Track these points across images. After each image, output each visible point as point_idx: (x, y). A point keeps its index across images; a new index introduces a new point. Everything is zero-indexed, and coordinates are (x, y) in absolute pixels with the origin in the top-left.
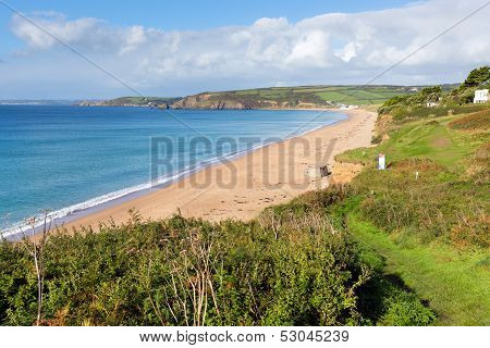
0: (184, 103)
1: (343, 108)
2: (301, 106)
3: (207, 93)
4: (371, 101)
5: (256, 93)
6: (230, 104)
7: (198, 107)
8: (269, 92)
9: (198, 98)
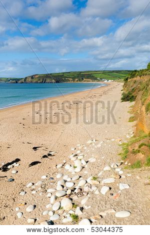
0: (25, 80)
1: (106, 81)
2: (85, 81)
3: (37, 75)
4: (120, 78)
5: (62, 74)
6: (48, 80)
7: (32, 82)
8: (69, 74)
9: (32, 77)
